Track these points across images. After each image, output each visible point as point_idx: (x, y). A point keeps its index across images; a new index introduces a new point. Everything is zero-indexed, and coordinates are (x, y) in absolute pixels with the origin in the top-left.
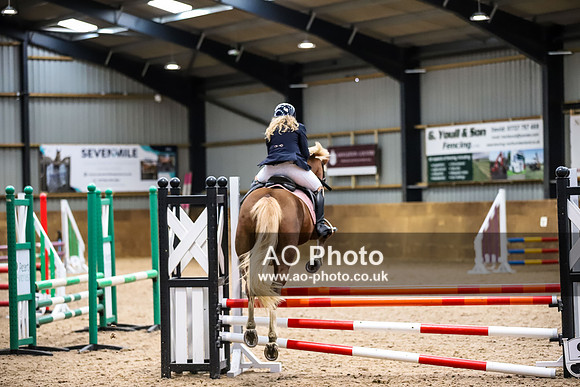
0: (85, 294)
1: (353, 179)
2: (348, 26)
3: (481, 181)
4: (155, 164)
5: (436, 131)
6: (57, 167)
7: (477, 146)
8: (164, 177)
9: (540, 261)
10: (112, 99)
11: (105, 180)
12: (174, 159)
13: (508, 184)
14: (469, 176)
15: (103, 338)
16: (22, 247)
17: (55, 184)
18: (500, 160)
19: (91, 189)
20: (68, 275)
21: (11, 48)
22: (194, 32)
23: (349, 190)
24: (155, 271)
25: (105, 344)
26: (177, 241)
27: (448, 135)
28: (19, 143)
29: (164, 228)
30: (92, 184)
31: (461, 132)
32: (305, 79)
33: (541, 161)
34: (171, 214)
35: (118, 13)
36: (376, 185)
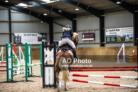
0: (25, 68)
1: (88, 41)
2: (87, 5)
3: (119, 42)
4: (41, 37)
5: (108, 30)
6: (18, 38)
7: (118, 33)
8: (43, 41)
9: (133, 61)
10: (31, 22)
11: (29, 41)
12: (46, 36)
13: (125, 42)
14: (116, 41)
15: (29, 79)
16: (10, 57)
17: (17, 42)
18: (123, 37)
19: (26, 44)
20: (20, 64)
21: (7, 10)
22: (50, 6)
23: (87, 44)
24: (41, 63)
25: (29, 80)
26: (46, 56)
27: (111, 31)
28: (9, 33)
29: (43, 53)
30: (26, 42)
31: (114, 30)
32: (77, 18)
33: (133, 37)
34: (45, 49)
35: (32, 2)
36: (94, 42)
